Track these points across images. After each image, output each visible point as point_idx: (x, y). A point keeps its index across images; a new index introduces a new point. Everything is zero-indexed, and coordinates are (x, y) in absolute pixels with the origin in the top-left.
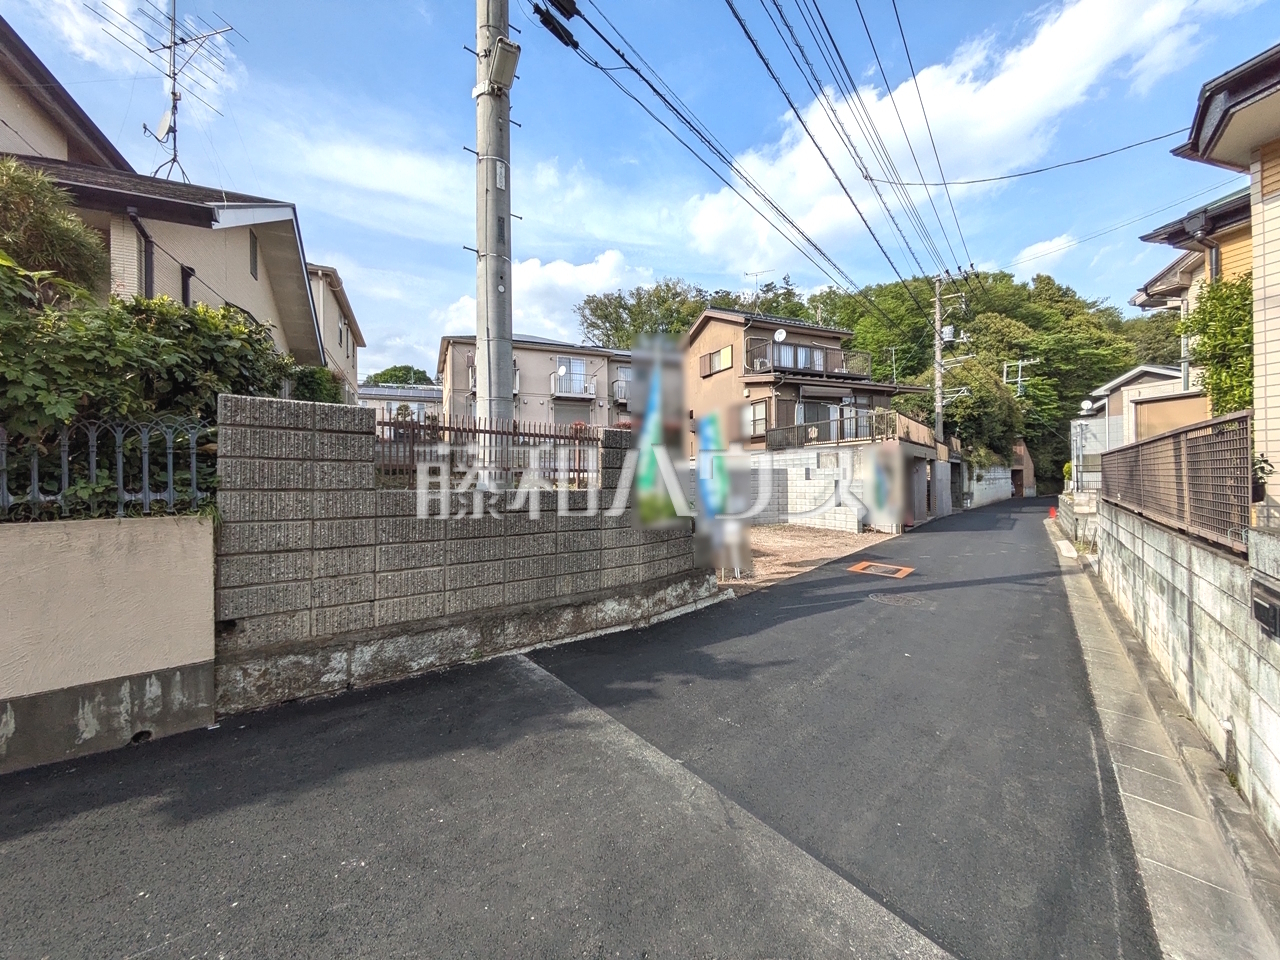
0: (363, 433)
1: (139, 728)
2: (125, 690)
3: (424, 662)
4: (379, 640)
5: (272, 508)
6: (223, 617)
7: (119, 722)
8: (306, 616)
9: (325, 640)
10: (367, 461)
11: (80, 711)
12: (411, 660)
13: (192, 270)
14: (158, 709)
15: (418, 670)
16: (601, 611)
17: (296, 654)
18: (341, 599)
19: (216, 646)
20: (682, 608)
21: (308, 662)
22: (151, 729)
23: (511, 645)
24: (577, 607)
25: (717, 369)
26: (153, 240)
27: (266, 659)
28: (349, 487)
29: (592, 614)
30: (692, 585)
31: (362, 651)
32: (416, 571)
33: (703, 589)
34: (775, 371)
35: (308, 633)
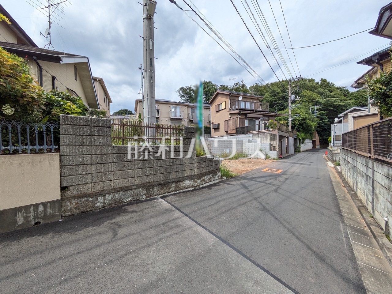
0: (107, 127)
1: (37, 221)
2: (32, 209)
3: (128, 200)
4: (114, 193)
5: (78, 151)
6: (63, 186)
7: (30, 219)
8: (90, 185)
9: (96, 193)
10: (109, 136)
11: (18, 215)
12: (124, 199)
13: (55, 77)
14: (43, 215)
15: (126, 202)
16: (184, 183)
17: (87, 197)
18: (101, 180)
19: (61, 195)
20: (210, 183)
21: (91, 200)
22: (41, 221)
23: (156, 194)
24: (177, 182)
25: (221, 109)
26: (42, 67)
27: (78, 199)
28: (103, 144)
29: (181, 185)
30: (213, 175)
31: (108, 196)
32: (125, 171)
33: (216, 177)
34: (239, 109)
35: (91, 191)
